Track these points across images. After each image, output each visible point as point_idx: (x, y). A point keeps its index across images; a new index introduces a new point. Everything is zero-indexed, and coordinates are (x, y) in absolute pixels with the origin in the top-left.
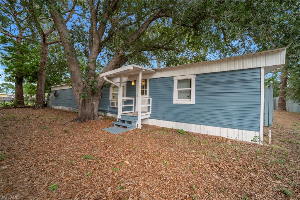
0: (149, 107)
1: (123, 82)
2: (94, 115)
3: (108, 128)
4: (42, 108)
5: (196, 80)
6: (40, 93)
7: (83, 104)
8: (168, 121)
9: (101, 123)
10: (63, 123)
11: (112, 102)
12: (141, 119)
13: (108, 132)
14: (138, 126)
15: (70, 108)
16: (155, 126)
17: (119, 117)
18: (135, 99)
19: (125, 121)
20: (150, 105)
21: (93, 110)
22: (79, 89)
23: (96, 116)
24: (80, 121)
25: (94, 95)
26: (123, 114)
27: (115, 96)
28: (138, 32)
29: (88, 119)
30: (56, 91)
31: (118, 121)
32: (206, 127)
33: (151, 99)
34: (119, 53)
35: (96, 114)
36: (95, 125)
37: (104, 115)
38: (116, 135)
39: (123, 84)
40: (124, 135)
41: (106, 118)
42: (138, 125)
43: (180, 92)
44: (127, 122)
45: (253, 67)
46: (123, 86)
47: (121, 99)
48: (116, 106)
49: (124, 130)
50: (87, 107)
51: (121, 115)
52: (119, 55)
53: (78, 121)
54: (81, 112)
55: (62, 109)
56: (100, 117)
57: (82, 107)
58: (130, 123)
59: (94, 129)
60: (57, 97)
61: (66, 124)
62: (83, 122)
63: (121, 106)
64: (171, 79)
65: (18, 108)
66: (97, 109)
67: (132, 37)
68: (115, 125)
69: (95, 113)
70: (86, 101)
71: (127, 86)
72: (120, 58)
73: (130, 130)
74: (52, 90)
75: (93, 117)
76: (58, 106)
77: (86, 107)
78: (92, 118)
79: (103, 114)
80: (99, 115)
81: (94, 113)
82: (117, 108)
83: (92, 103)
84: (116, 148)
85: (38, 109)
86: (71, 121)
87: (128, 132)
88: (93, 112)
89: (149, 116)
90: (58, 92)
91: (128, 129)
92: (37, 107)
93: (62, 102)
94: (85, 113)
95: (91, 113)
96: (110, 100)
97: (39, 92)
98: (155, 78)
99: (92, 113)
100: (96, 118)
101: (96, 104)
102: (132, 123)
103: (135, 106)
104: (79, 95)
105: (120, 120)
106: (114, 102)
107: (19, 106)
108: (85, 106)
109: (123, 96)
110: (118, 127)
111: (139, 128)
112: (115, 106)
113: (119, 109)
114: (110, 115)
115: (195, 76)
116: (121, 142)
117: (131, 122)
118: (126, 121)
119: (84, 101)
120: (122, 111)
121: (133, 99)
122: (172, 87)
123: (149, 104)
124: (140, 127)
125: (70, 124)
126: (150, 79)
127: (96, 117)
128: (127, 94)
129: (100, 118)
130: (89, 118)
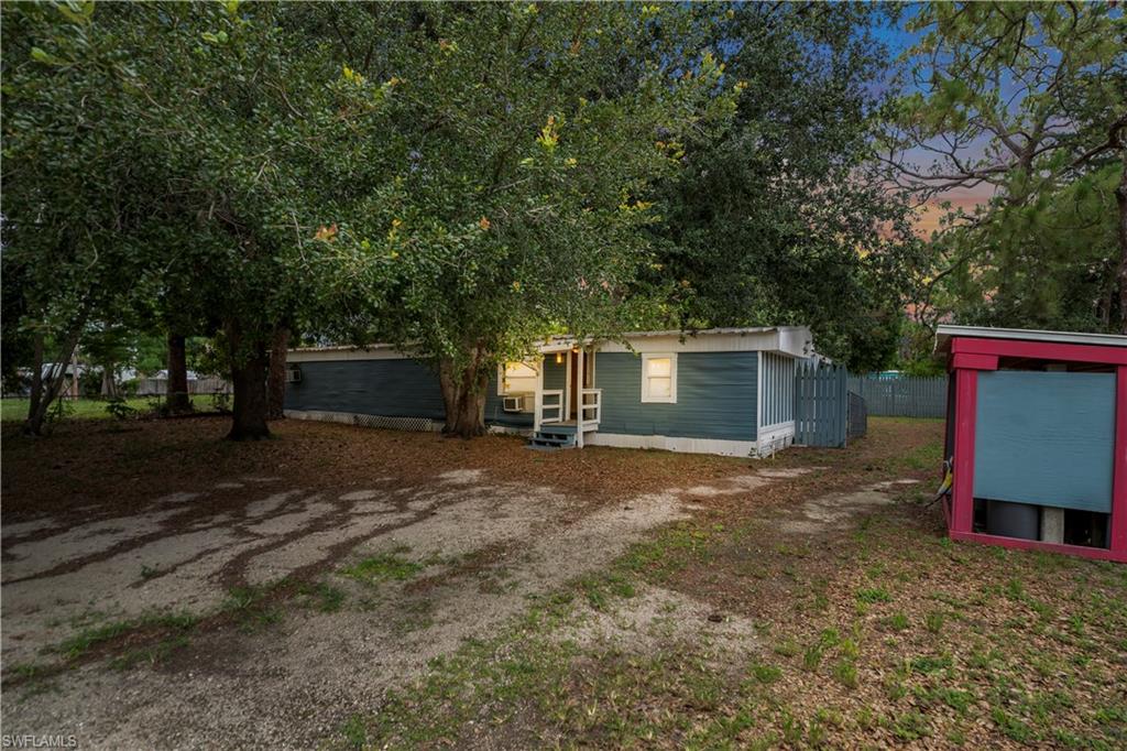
0: (595, 409)
5: (678, 362)
11: (507, 398)
14: (577, 444)
15: (361, 415)
17: (538, 429)
18: (564, 394)
20: (598, 405)
26: (545, 425)
27: (511, 384)
30: (295, 366)
31: (536, 436)
33: (599, 393)
42: (577, 441)
45: (749, 350)
48: (521, 408)
49: (555, 449)
51: (542, 426)
55: (324, 419)
58: (563, 437)
60: (299, 382)
64: (637, 357)
68: (533, 443)
73: (566, 449)
87: (563, 451)
89: (597, 427)
90: (306, 368)
91: (562, 448)
93: (325, 400)
96: (499, 394)
98: (608, 351)
102: (566, 438)
103: (564, 408)
105: (541, 434)
106: (513, 400)
110: (543, 446)
111: (580, 447)
112: (518, 409)
113: (537, 416)
114: (499, 430)
115: (677, 356)
118: (554, 435)
120: (544, 419)
121: (560, 392)
122: (638, 371)
124: (582, 444)
126: (597, 353)
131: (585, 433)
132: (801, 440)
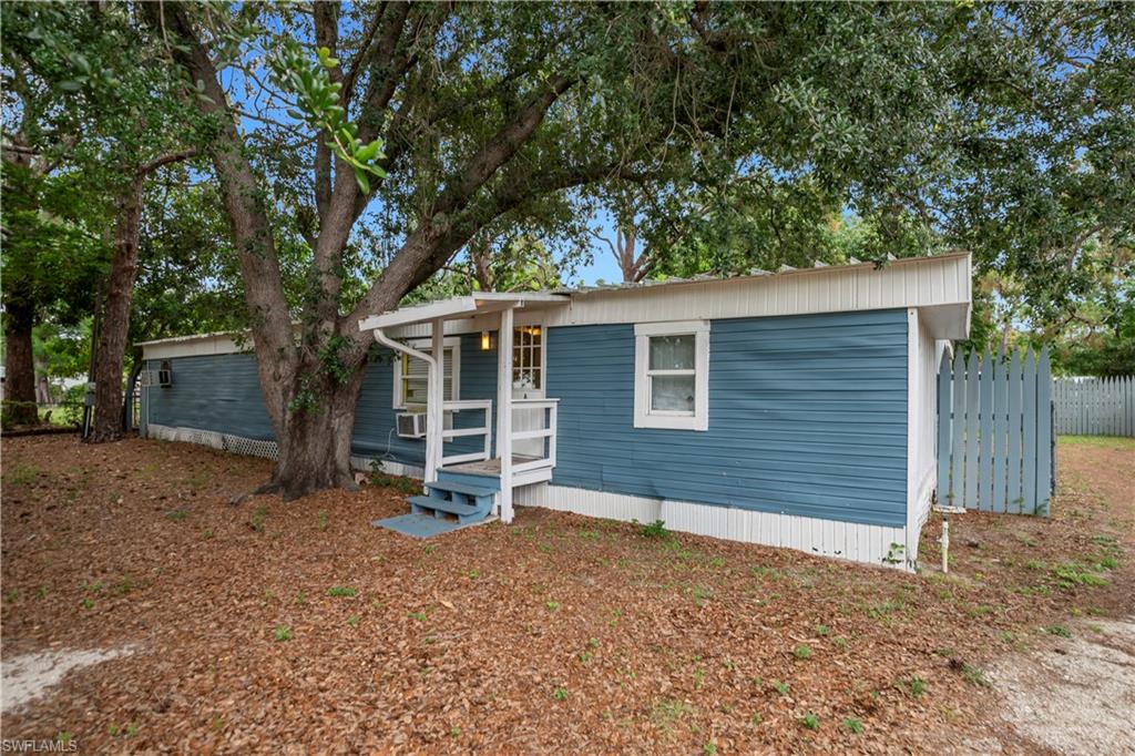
0: (547, 438)
1: (446, 336)
2: (336, 472)
3: (389, 517)
4: (119, 439)
5: (711, 338)
6: (112, 376)
7: (295, 427)
8: (616, 492)
9: (362, 500)
10: (232, 500)
11: (403, 414)
12: (513, 488)
13: (391, 533)
14: (499, 514)
15: (228, 436)
16: (569, 513)
17: (430, 477)
18: (495, 407)
19: (453, 495)
20: (552, 431)
21: (331, 450)
22: (281, 370)
23: (344, 475)
24: (287, 491)
25: (334, 393)
26: (445, 469)
27: (417, 389)
28: (505, 138)
29: (316, 486)
30: (166, 363)
31: (426, 492)
32: (746, 514)
33: (554, 407)
34: (430, 228)
35: (343, 464)
36: (341, 508)
37: (371, 469)
38: (420, 540)
39: (447, 342)
40: (446, 542)
41: (381, 482)
42: (499, 507)
43: (657, 382)
44: (459, 496)
45: (885, 306)
46: (448, 352)
47: (437, 406)
48: (420, 431)
49: (449, 527)
50: (310, 439)
51: (439, 471)
52: (432, 234)
53: (282, 491)
54: (289, 457)
55: (193, 442)
56: (359, 477)
57: (292, 439)
58: (470, 500)
59: (344, 522)
60: (169, 387)
61: (243, 502)
62: (298, 498)
63: (436, 433)
64: (625, 332)
65: (19, 435)
66: (348, 443)
67: (483, 159)
68: (414, 508)
69: (339, 462)
70: (305, 418)
71: (462, 351)
72: (435, 243)
73: (471, 525)
74: (148, 355)
75: (334, 478)
76: (175, 427)
77: (307, 440)
78: (331, 483)
79: (366, 463)
80: (353, 471)
81: (334, 462)
82: (422, 441)
83: (329, 424)
84: (419, 575)
85: (103, 441)
86: (256, 493)
87: (462, 532)
88: (334, 456)
89: (548, 475)
90: (175, 367)
91: (463, 524)
92: (99, 433)
93: (195, 412)
94: (304, 461)
95: (325, 463)
96: (395, 407)
97: (109, 371)
98: (570, 324)
99: (329, 462)
100: (344, 480)
101: (342, 424)
102: (478, 501)
103: (494, 434)
104: (280, 392)
105: (435, 489)
106: (411, 418)
107: (19, 428)
108: (305, 436)
109: (447, 397)
110: (428, 516)
111: (503, 519)
112: (417, 435)
113: (432, 448)
114: (394, 469)
115: (708, 327)
116: (435, 559)
117: (474, 496)
118: (457, 493)
119: (300, 416)
120: (444, 456)
121: (487, 404)
122: (628, 362)
123: (547, 427)
124: (508, 515)
125: (256, 503)
126: (549, 328)
127: (342, 477)
128: (461, 385)
129: (358, 482)
130: (317, 480)
131: (516, 490)
132: (950, 498)
